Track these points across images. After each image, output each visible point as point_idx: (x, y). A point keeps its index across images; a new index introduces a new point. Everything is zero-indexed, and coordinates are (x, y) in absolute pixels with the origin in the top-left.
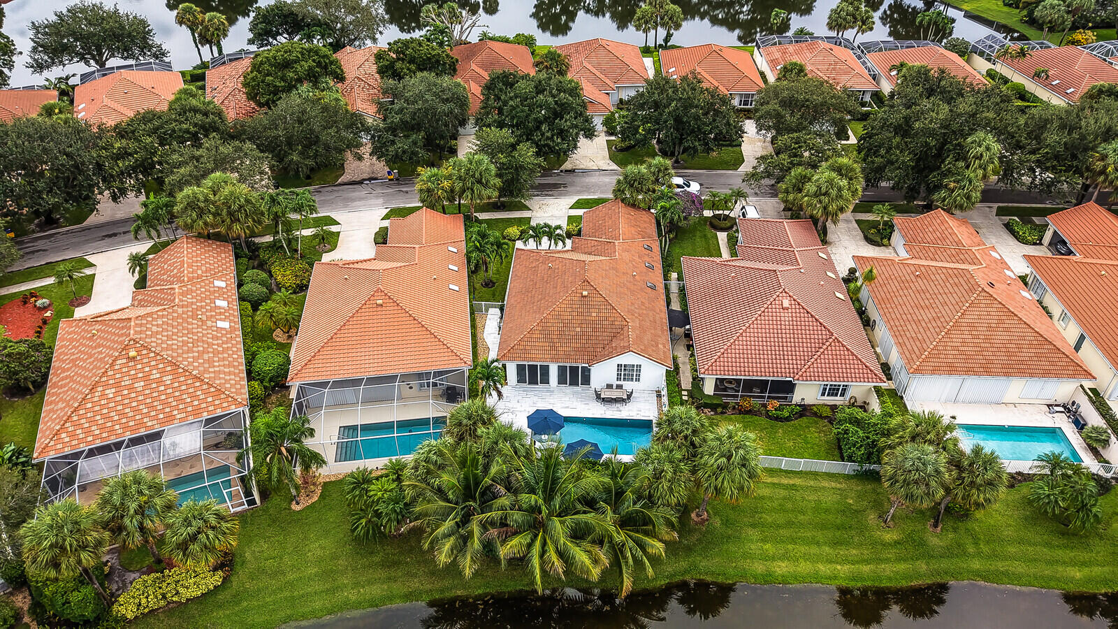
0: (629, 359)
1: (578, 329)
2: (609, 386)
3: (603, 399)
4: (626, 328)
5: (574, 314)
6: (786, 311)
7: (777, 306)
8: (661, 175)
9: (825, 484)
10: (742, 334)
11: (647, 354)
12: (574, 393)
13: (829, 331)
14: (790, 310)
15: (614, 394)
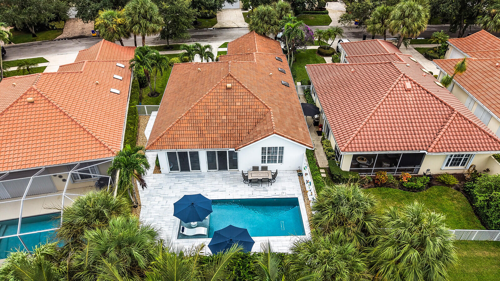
0: (273, 141)
1: (224, 118)
2: (255, 169)
3: (250, 180)
4: (268, 115)
5: (220, 104)
6: (409, 92)
7: (401, 89)
8: (283, 12)
9: (479, 254)
10: (374, 114)
11: (289, 135)
12: (224, 177)
13: (450, 107)
14: (412, 92)
15: (260, 175)
